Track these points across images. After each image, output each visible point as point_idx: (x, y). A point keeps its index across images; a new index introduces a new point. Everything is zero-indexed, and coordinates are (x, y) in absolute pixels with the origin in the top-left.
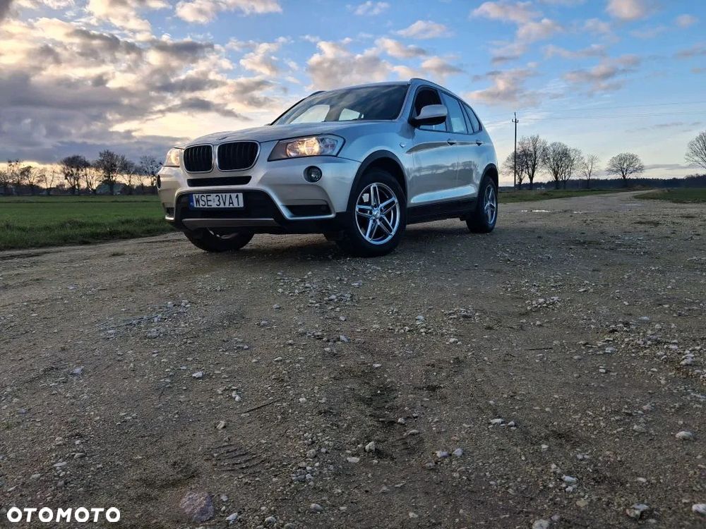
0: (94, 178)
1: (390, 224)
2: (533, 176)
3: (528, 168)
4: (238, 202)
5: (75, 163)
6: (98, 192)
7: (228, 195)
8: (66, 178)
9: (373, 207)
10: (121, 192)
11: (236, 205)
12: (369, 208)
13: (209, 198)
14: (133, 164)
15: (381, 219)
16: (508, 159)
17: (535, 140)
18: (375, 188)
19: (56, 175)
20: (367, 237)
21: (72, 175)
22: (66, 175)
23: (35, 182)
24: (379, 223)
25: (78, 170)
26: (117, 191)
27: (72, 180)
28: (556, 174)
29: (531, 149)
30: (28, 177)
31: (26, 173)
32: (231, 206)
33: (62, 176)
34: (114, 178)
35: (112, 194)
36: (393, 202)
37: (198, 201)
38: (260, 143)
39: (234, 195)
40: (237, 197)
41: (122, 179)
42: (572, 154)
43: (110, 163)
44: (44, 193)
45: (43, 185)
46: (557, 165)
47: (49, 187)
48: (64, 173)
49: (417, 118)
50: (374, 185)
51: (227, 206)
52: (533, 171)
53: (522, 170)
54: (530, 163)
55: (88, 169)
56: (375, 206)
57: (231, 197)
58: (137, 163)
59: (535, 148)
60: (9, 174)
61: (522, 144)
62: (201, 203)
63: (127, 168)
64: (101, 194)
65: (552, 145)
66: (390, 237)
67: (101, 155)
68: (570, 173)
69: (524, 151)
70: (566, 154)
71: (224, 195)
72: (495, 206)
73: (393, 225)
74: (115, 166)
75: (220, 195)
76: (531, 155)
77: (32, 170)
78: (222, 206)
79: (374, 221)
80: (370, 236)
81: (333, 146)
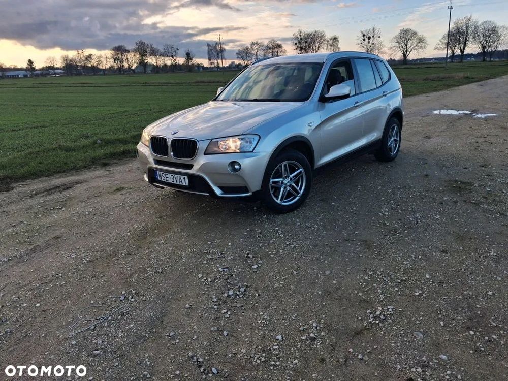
0: (133, 62)
1: (298, 189)
2: (464, 51)
3: (460, 44)
4: (185, 182)
5: (120, 50)
6: (136, 71)
7: (179, 176)
8: (115, 62)
9: (284, 179)
10: (151, 71)
11: (184, 184)
12: (281, 179)
13: (167, 176)
14: (158, 50)
15: (290, 186)
16: (444, 37)
17: (468, 20)
18: (285, 165)
19: (108, 60)
20: (279, 201)
21: (118, 60)
22: (115, 60)
23: (95, 65)
24: (288, 189)
25: (122, 56)
26: (149, 70)
27: (119, 63)
28: (484, 47)
29: (464, 28)
30: (90, 62)
31: (89, 59)
32: (181, 184)
33: (112, 60)
34: (146, 61)
35: (145, 72)
36: (301, 172)
37: (160, 176)
38: (198, 141)
39: (182, 177)
40: (184, 178)
41: (151, 60)
42: (500, 31)
43: (143, 50)
44: (101, 73)
45: (101, 67)
46: (486, 40)
47: (104, 68)
48: (114, 58)
49: (327, 96)
50: (285, 163)
51: (178, 183)
52: (464, 47)
53: (455, 46)
54: (461, 39)
55: (128, 55)
56: (286, 177)
57: (180, 178)
58: (161, 49)
59: (467, 27)
60: (78, 60)
61: (456, 23)
62: (163, 178)
63: (154, 53)
64: (138, 73)
65: (483, 23)
66: (297, 198)
67: (137, 44)
68: (496, 47)
69: (458, 29)
70: (495, 31)
71: (176, 176)
72: (398, 139)
73: (300, 189)
74: (146, 52)
75: (173, 175)
76: (463, 33)
77: (92, 57)
78: (175, 183)
79: (285, 188)
80: (281, 200)
81: (251, 142)
